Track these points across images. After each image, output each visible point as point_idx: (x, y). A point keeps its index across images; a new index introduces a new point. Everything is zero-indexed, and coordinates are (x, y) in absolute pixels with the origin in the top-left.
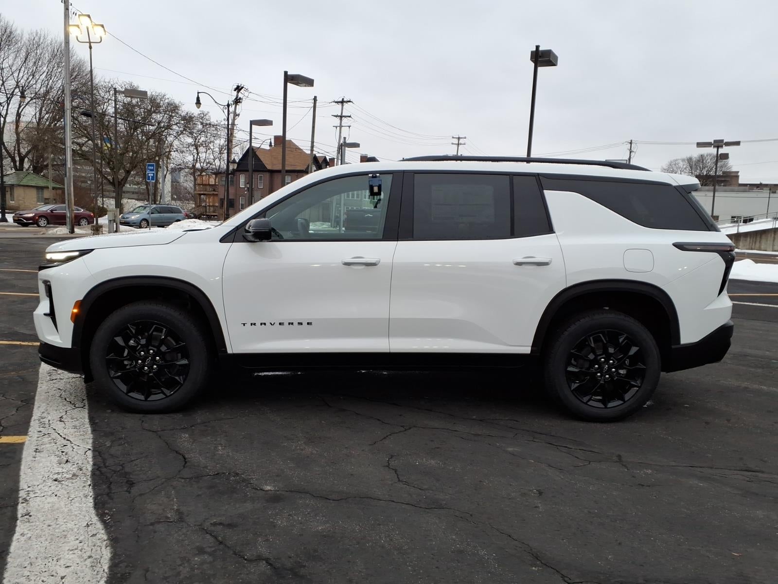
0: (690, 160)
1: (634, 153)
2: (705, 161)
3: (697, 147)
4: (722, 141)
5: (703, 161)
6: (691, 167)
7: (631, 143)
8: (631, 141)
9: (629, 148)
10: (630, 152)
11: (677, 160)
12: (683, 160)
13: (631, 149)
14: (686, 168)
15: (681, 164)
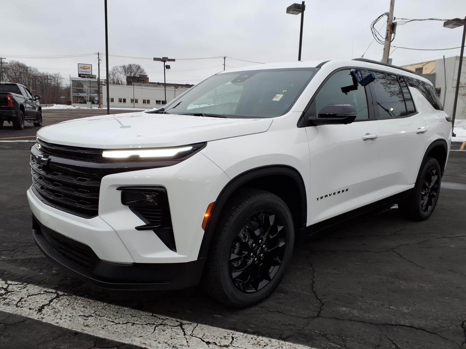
0: (124, 67)
1: (101, 61)
2: (132, 68)
3: (154, 60)
4: (167, 58)
5: (131, 68)
6: (125, 71)
7: (98, 54)
8: (99, 53)
9: (98, 57)
10: (99, 60)
11: (117, 66)
12: (121, 67)
13: (99, 58)
14: (122, 72)
15: (120, 69)
